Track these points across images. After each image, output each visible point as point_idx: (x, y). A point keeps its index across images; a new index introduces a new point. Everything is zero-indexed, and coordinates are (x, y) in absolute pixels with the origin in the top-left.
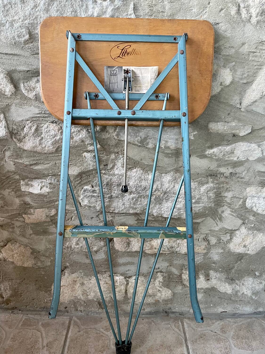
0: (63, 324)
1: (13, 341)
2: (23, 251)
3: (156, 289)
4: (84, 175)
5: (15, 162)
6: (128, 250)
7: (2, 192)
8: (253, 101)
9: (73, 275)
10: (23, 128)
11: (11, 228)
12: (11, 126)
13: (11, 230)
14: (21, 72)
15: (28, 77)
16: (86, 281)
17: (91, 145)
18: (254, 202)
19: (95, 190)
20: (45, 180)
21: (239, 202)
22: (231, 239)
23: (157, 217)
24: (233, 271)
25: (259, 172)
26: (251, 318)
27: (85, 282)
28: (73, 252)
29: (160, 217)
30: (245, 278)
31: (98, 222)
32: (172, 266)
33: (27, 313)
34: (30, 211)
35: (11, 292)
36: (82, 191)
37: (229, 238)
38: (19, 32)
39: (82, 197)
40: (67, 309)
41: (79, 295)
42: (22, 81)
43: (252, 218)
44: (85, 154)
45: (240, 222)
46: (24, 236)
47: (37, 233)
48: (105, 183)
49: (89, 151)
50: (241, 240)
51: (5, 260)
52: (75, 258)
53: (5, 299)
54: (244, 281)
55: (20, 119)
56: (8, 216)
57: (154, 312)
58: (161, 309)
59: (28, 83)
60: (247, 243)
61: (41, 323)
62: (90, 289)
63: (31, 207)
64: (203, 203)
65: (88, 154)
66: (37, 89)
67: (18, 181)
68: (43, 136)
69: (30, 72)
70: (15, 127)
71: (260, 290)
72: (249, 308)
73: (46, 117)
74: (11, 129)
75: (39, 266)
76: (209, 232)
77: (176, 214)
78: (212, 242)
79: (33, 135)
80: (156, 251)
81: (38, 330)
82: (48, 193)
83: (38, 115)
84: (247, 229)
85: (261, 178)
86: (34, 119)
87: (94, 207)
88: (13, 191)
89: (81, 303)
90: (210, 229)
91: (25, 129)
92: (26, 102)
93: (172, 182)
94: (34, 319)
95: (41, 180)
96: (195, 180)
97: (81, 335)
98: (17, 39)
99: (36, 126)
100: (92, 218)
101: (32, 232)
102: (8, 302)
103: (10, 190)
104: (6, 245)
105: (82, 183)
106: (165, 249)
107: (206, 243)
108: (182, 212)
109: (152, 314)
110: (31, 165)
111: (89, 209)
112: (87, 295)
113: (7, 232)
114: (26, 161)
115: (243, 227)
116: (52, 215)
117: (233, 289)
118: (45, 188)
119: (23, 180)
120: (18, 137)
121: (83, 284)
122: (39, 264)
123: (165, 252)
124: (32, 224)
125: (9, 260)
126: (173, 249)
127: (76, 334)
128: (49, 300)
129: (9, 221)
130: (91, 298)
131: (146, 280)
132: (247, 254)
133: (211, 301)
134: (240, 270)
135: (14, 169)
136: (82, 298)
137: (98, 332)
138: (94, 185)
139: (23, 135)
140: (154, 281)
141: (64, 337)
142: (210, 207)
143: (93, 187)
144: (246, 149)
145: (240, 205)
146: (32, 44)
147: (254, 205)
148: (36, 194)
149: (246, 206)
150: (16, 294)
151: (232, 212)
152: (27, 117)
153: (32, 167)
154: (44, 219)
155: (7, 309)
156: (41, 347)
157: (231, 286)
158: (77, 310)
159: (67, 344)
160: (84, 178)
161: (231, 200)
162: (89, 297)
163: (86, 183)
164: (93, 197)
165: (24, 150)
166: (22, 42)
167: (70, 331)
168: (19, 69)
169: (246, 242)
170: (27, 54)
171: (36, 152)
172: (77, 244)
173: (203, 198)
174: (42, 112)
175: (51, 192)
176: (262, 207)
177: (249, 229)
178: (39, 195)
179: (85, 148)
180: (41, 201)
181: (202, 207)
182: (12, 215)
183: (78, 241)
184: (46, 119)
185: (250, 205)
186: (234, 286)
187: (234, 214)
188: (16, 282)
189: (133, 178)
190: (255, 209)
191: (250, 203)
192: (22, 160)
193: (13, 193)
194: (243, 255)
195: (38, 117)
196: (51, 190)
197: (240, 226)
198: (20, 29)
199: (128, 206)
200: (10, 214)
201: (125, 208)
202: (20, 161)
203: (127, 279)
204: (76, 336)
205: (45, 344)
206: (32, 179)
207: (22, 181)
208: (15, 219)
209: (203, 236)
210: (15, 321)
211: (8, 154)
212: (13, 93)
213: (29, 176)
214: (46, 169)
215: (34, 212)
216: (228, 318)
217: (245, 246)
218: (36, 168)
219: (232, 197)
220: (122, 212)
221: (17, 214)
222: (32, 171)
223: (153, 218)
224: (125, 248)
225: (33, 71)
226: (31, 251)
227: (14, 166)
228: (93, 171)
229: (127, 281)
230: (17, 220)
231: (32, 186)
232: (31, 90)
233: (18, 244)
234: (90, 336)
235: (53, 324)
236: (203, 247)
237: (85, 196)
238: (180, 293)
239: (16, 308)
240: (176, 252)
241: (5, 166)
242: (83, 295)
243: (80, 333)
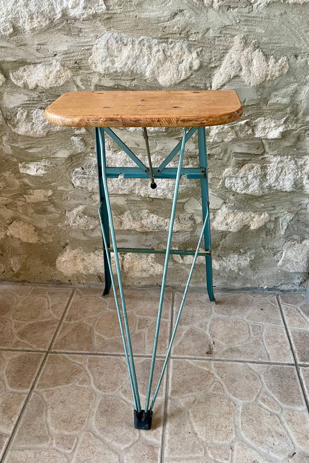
0: (67, 293)
1: (23, 304)
2: (27, 228)
3: (149, 264)
4: (74, 158)
5: (11, 146)
6: (121, 228)
7: (3, 174)
8: (221, 84)
9: (74, 251)
10: (16, 115)
11: (14, 207)
12: (5, 113)
13: (14, 209)
14: (9, 62)
15: (16, 66)
16: (86, 256)
17: (77, 130)
18: (232, 182)
19: (85, 172)
20: (40, 163)
21: (219, 182)
22: (214, 217)
23: (145, 198)
24: (219, 249)
25: (235, 153)
26: (239, 293)
27: (86, 258)
28: (71, 229)
29: (148, 197)
30: (231, 255)
31: (91, 202)
32: (162, 244)
33: (36, 285)
34: (30, 192)
35: (20, 266)
36: (74, 173)
37: (213, 217)
38: (4, 26)
39: (74, 178)
40: (71, 282)
41: (81, 270)
42: (11, 71)
43: (232, 198)
44: (73, 138)
45: (222, 201)
46: (26, 215)
47: (38, 212)
48: (93, 165)
49: (76, 135)
50: (223, 218)
51: (12, 237)
52: (73, 235)
53: (15, 272)
54: (230, 257)
55: (12, 106)
56: (11, 196)
57: (149, 286)
58: (155, 284)
59: (16, 72)
60: (229, 221)
61: (47, 292)
62: (90, 264)
63: (30, 188)
64: (185, 184)
65: (75, 138)
66: (25, 77)
67: (16, 164)
68: (33, 121)
69: (17, 62)
70: (8, 114)
71: (246, 266)
72: (237, 284)
73: (34, 104)
74: (5, 116)
75: (42, 243)
76: (194, 211)
77: (161, 194)
78: (198, 221)
79: (25, 120)
80: (146, 229)
81: (45, 297)
82: (43, 174)
83: (28, 102)
84: (227, 208)
85: (238, 159)
86: (24, 106)
87: (86, 188)
88: (13, 173)
89: (83, 277)
90: (195, 209)
91: (17, 115)
92: (16, 90)
93: (155, 164)
94: (42, 289)
95: (36, 163)
96: (176, 162)
97: (82, 301)
98: (3, 33)
99: (26, 112)
100: (85, 199)
101: (33, 212)
102: (18, 275)
103: (10, 173)
104: (11, 223)
105: (73, 165)
106: (154, 227)
107: (192, 222)
108: (166, 193)
109: (148, 288)
110: (26, 149)
111: (82, 190)
112: (88, 270)
113: (11, 211)
114: (21, 145)
115: (224, 206)
116: (49, 195)
117: (220, 265)
118: (40, 170)
119: (21, 163)
120: (12, 123)
121: (83, 260)
122: (43, 241)
123: (154, 231)
124: (33, 203)
125: (16, 236)
126: (162, 227)
127: (78, 300)
128: (54, 274)
129: (12, 200)
130: (92, 273)
131: (139, 256)
132: (230, 232)
133: (201, 276)
134: (225, 247)
135: (11, 153)
136: (84, 273)
137: (97, 299)
138: (84, 167)
139: (16, 121)
140: (146, 257)
141: (68, 301)
142: (193, 188)
143: (83, 169)
144: (220, 131)
145: (220, 185)
146: (16, 37)
147: (233, 185)
148: (33, 176)
149: (225, 186)
150: (25, 267)
151: (213, 192)
152: (18, 104)
153: (27, 151)
154: (42, 199)
155: (18, 282)
156: (47, 308)
157: (218, 262)
158: (80, 283)
159: (70, 306)
160: (74, 161)
161: (212, 181)
162: (90, 271)
163: (77, 165)
164: (84, 178)
165: (19, 135)
166: (8, 35)
167: (73, 298)
168: (8, 60)
169: (227, 221)
170: (13, 46)
171: (29, 137)
172: (74, 222)
173: (184, 179)
174: (31, 99)
175: (46, 174)
176: (240, 187)
177: (229, 208)
178: (36, 177)
179: (72, 132)
180: (38, 182)
181: (185, 188)
182: (14, 195)
183: (75, 219)
184: (35, 105)
185: (229, 185)
186: (220, 262)
187: (215, 194)
188: (24, 257)
189: (119, 160)
190: (234, 189)
191: (229, 183)
192: (17, 144)
193: (13, 174)
194: (227, 233)
195: (28, 104)
196: (46, 172)
197: (221, 206)
198: (4, 23)
199: (116, 187)
200: (12, 194)
201: (114, 189)
202: (16, 145)
203: (123, 255)
204: (78, 301)
205: (50, 306)
206: (28, 162)
207: (19, 164)
208: (17, 199)
209: (189, 216)
210: (26, 291)
211: (5, 138)
212: (4, 82)
213: (25, 159)
214: (39, 152)
215: (33, 193)
216: (218, 292)
217: (227, 224)
218: (31, 151)
219: (212, 178)
220: (112, 193)
221: (18, 194)
222: (27, 155)
223: (141, 199)
224: (118, 227)
225: (20, 62)
226: (34, 228)
227: (11, 150)
228: (81, 154)
229: (123, 257)
230: (19, 200)
231: (29, 168)
232: (19, 79)
233: (22, 222)
234: (90, 301)
235: (58, 293)
236: (189, 225)
237: (77, 178)
238: (171, 269)
239: (26, 281)
240: (165, 230)
241: (4, 149)
242: (84, 269)
243: (81, 299)
